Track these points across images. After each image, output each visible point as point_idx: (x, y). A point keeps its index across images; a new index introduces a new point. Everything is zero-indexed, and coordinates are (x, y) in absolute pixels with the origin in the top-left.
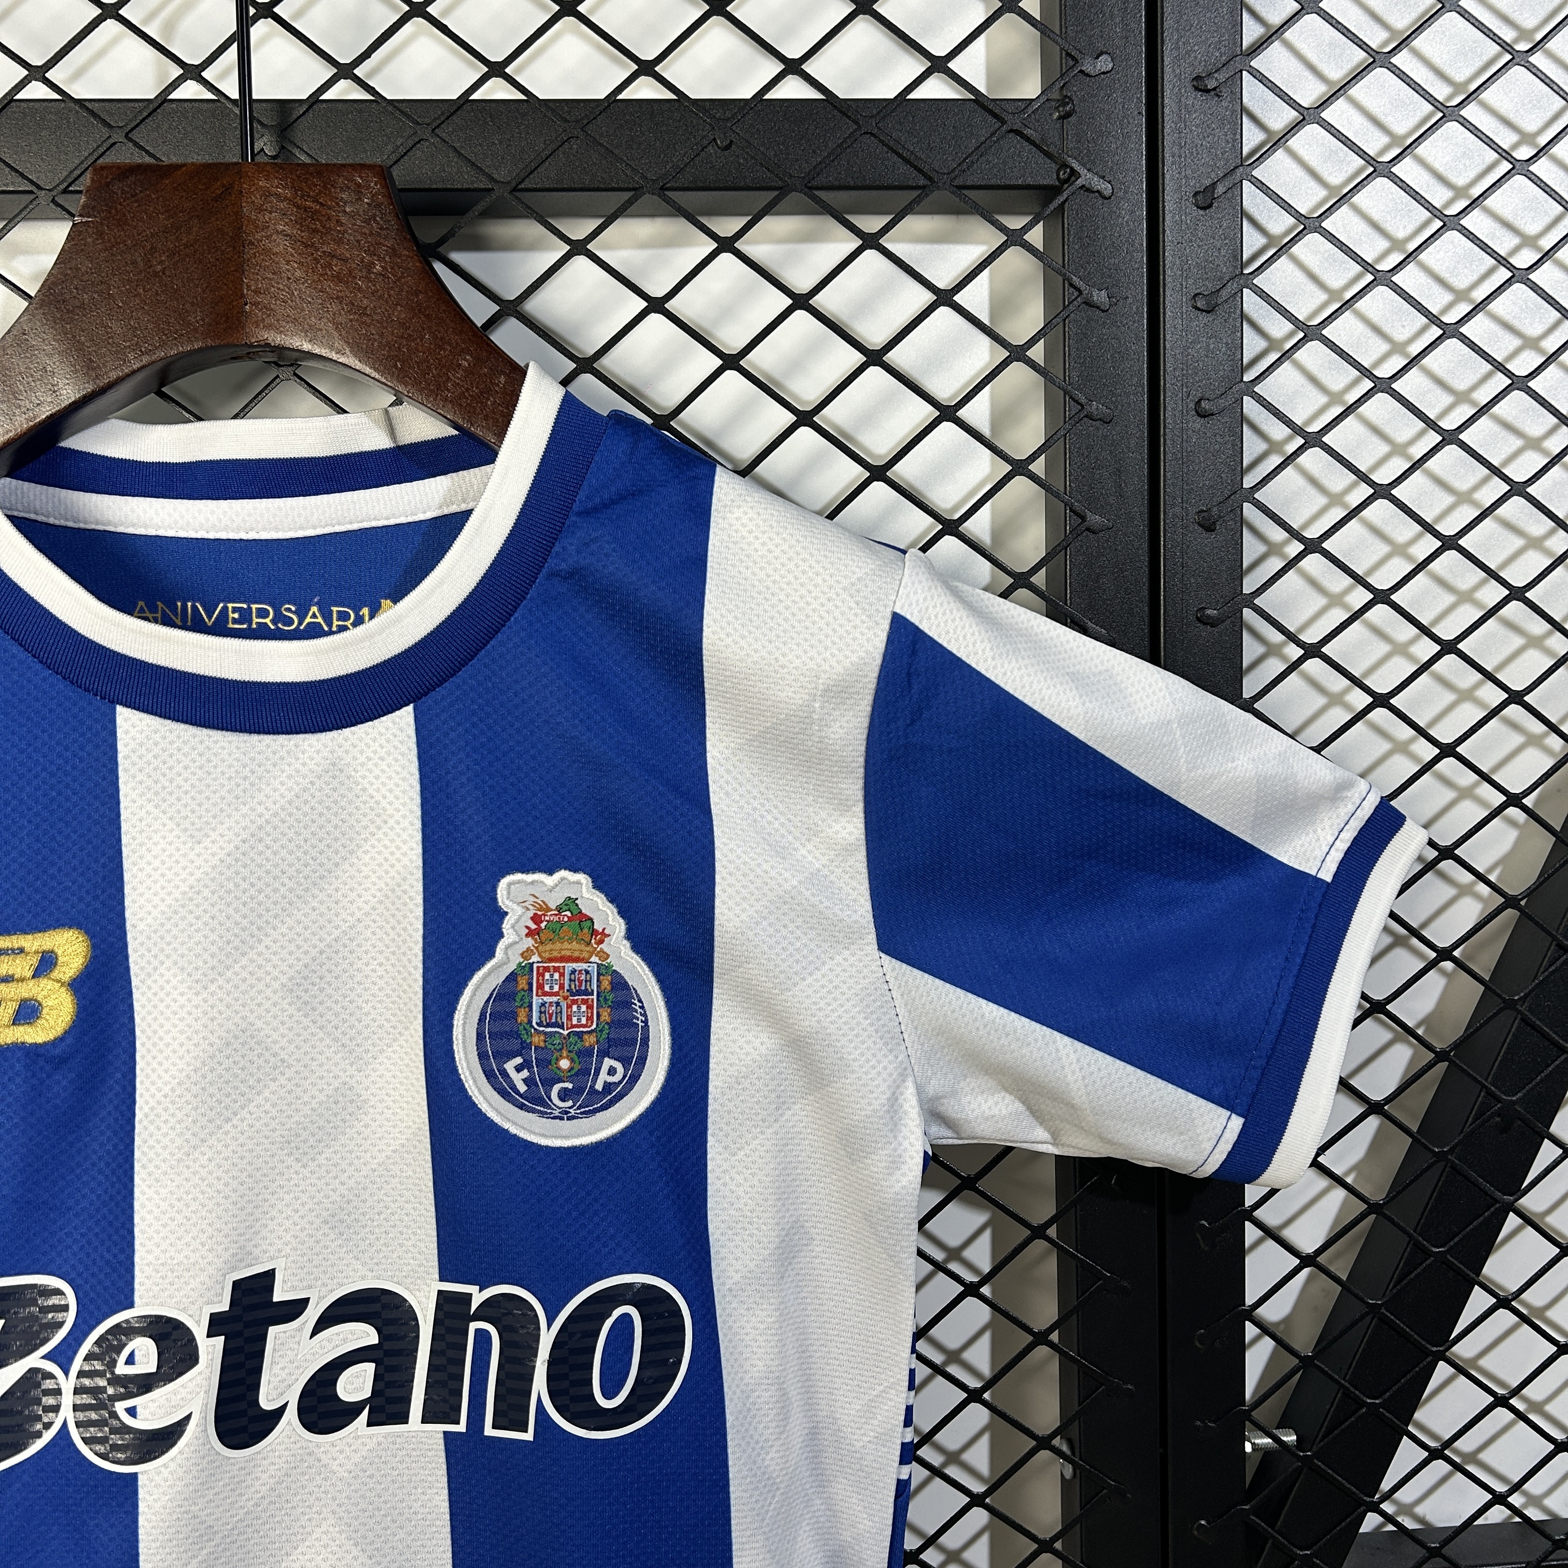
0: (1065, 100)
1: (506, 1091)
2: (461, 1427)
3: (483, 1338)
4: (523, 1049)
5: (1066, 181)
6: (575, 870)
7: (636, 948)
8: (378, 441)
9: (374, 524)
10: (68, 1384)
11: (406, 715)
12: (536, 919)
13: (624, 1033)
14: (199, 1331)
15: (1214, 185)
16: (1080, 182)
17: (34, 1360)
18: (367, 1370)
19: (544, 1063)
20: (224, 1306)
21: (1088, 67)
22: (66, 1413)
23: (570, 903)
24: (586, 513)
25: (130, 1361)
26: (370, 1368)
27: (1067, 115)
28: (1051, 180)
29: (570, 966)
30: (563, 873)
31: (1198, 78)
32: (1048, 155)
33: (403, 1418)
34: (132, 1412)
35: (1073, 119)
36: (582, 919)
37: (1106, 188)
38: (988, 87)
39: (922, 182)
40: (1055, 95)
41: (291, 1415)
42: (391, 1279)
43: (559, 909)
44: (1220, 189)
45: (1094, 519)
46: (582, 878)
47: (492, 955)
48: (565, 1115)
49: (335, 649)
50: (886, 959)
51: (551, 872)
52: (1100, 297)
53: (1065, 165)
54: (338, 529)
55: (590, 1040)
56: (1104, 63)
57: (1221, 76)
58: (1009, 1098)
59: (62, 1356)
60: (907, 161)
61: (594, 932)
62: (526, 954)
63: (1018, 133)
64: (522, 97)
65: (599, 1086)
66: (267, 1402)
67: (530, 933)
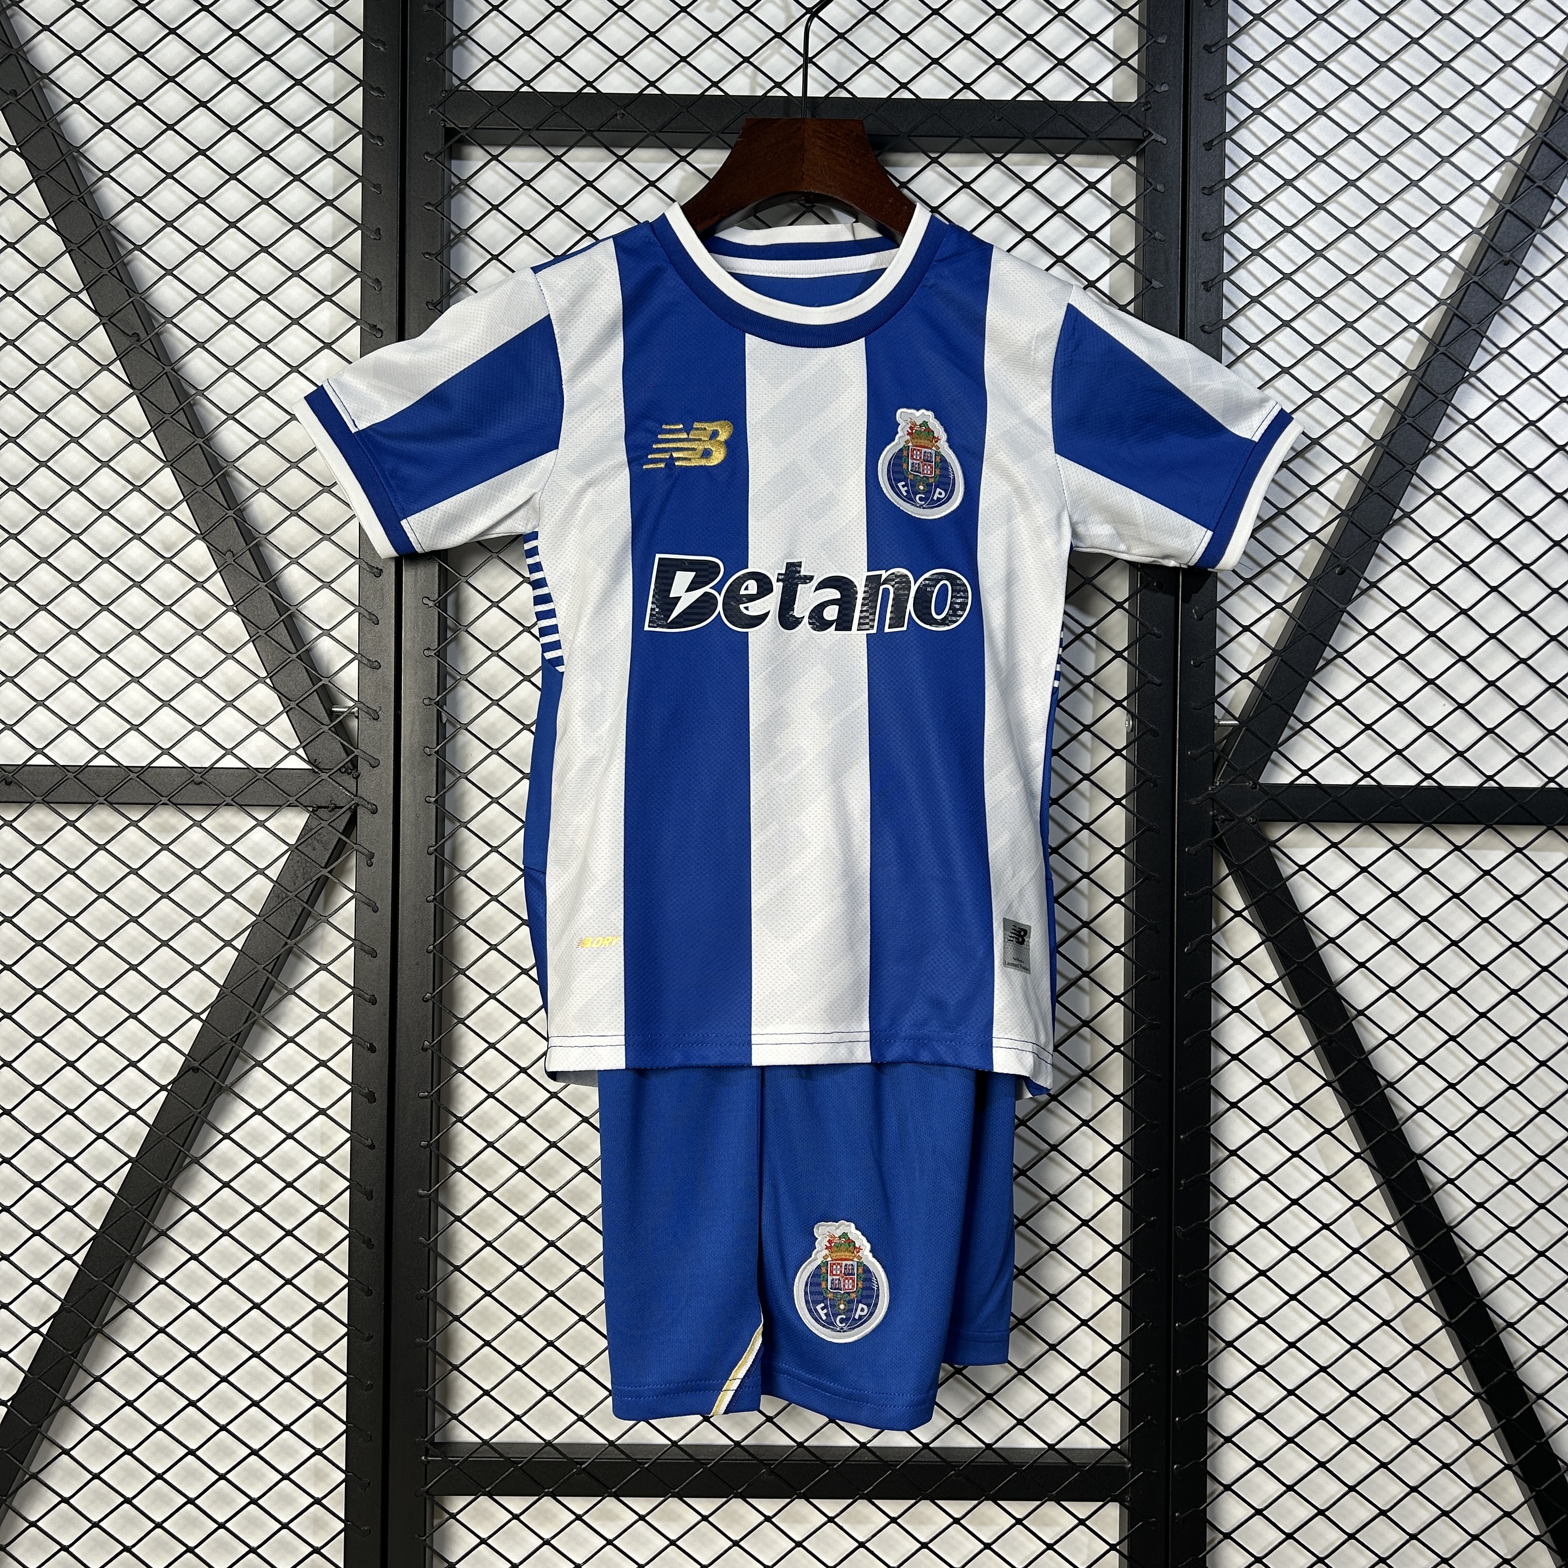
0: (1147, 103)
1: (899, 494)
2: (874, 631)
3: (886, 591)
4: (905, 479)
5: (1147, 137)
6: (927, 409)
7: (950, 447)
8: (847, 237)
9: (843, 273)
10: (720, 599)
11: (862, 341)
12: (911, 428)
13: (946, 480)
14: (774, 580)
15: (1212, 141)
16: (1152, 138)
17: (707, 589)
18: (836, 608)
19: (913, 486)
20: (783, 572)
21: (1157, 89)
22: (720, 608)
23: (925, 424)
24: (940, 261)
25: (746, 589)
26: (837, 608)
27: (1148, 109)
28: (1140, 136)
29: (924, 450)
30: (922, 411)
31: (1206, 95)
32: (1139, 126)
33: (850, 629)
34: (747, 608)
35: (1150, 111)
36: (930, 431)
37: (1165, 141)
38: (1114, 95)
39: (1083, 136)
40: (1143, 100)
41: (806, 620)
42: (847, 572)
43: (921, 426)
44: (1215, 143)
45: (1156, 284)
46: (930, 413)
47: (894, 440)
48: (921, 506)
49: (837, 310)
50: (1058, 456)
51: (918, 410)
52: (1160, 187)
53: (1146, 130)
54: (828, 275)
55: (931, 480)
56: (1165, 88)
57: (1217, 93)
58: (1109, 527)
59: (718, 588)
60: (1077, 127)
61: (934, 437)
62: (907, 442)
63: (1126, 116)
64: (913, 97)
65: (935, 498)
66: (797, 613)
67: (909, 434)
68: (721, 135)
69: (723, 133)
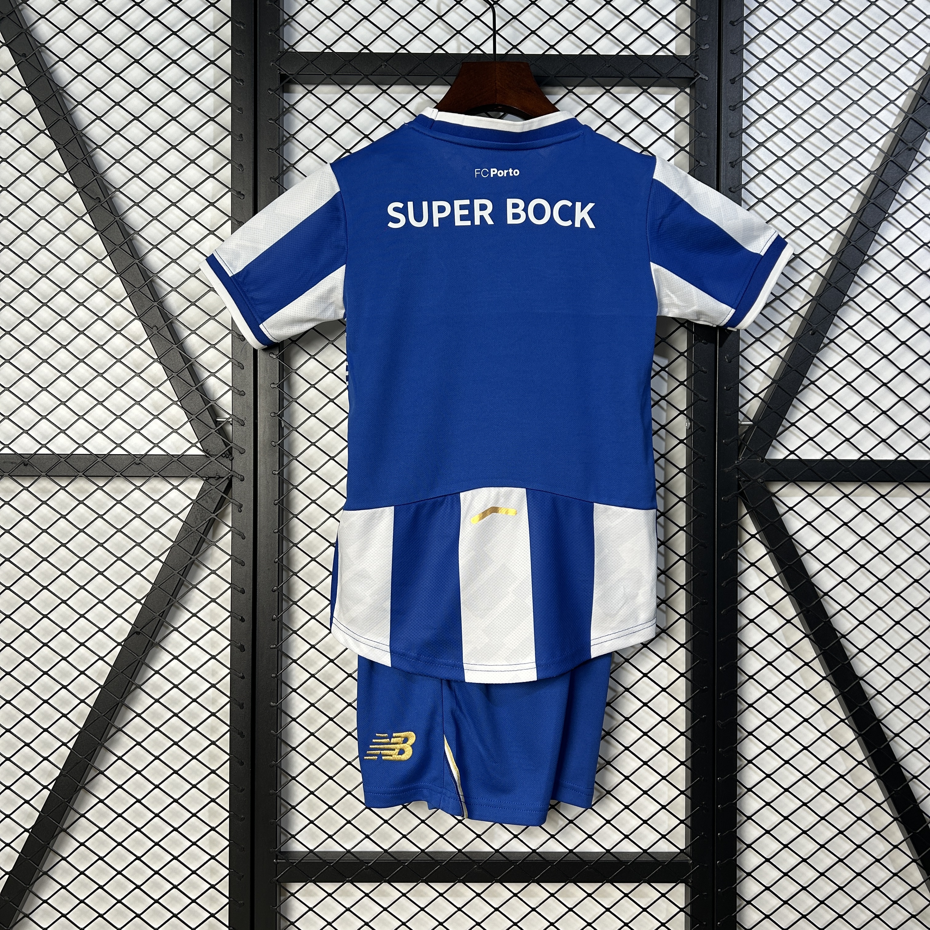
0: (696, 56)
5: (696, 76)
15: (735, 78)
16: (700, 76)
21: (703, 48)
27: (697, 59)
28: (692, 76)
31: (731, 51)
32: (692, 70)
35: (698, 60)
37: (707, 78)
38: (676, 51)
39: (659, 76)
40: (694, 54)
44: (737, 79)
45: (702, 163)
52: (704, 106)
53: (696, 72)
56: (707, 47)
57: (738, 50)
60: (655, 71)
63: (684, 64)
64: (558, 53)
68: (443, 77)
69: (445, 76)
